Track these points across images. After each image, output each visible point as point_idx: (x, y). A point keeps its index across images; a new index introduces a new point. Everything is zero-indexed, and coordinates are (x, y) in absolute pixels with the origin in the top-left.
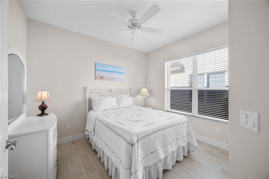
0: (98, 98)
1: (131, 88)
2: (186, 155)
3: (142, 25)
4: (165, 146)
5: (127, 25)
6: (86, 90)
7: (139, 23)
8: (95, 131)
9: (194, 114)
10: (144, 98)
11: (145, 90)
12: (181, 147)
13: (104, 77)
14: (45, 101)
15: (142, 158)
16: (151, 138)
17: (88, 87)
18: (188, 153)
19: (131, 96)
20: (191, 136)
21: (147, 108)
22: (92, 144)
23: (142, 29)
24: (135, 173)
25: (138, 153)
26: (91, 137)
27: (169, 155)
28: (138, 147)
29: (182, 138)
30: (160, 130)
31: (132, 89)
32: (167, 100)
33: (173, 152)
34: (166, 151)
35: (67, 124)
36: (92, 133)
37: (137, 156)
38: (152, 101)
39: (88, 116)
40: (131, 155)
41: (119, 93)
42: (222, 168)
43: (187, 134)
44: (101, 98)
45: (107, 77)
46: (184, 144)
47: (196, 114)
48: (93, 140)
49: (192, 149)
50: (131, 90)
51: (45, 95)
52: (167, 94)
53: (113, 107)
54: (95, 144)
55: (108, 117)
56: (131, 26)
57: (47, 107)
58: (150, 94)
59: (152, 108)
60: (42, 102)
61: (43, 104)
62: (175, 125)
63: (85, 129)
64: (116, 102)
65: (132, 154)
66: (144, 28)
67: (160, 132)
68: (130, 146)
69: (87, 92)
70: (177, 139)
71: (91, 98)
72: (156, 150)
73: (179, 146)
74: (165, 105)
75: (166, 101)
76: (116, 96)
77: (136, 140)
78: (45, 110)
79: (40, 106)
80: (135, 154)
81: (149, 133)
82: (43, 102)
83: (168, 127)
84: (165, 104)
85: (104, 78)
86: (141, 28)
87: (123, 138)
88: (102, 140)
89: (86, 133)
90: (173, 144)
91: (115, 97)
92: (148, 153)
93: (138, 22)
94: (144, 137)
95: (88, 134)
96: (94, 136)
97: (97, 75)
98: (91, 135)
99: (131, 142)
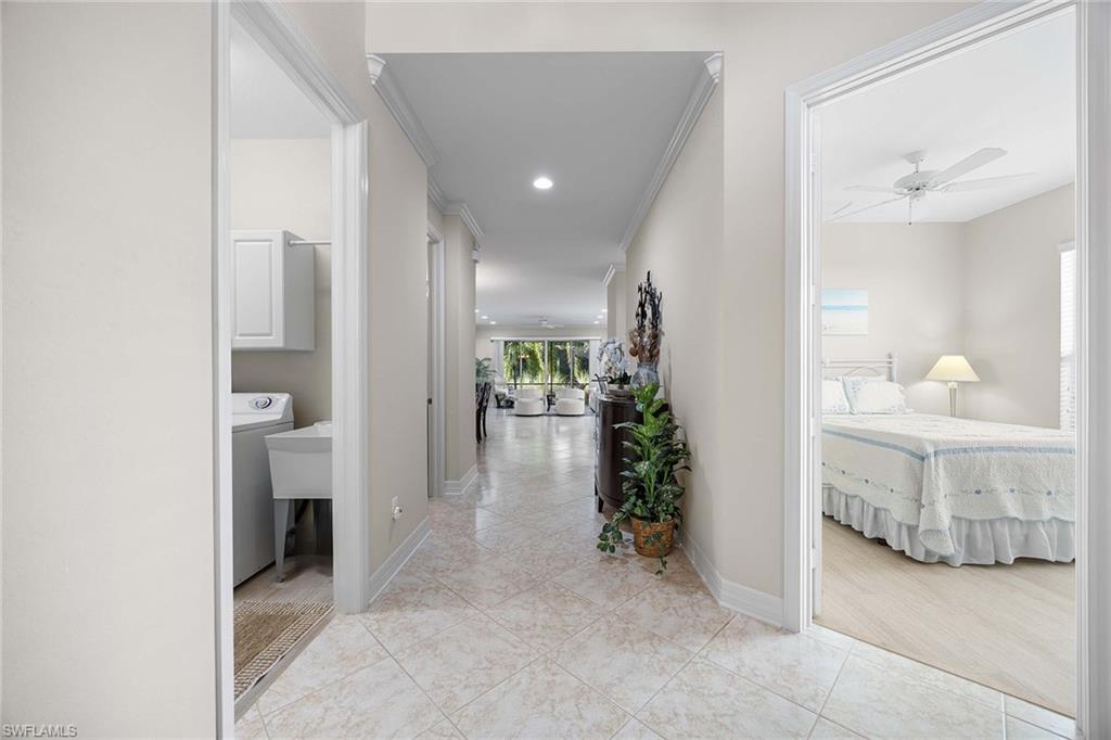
1: (890, 357)
10: (953, 392)
11: (954, 362)
16: (975, 458)
24: (932, 503)
28: (936, 464)
31: (895, 360)
34: (1030, 512)
41: (850, 370)
50: (890, 363)
58: (980, 377)
64: (843, 394)
68: (917, 460)
72: (993, 490)
76: (840, 378)
77: (932, 452)
91: (837, 380)
92: (965, 488)
94: (953, 451)
99: (918, 453)
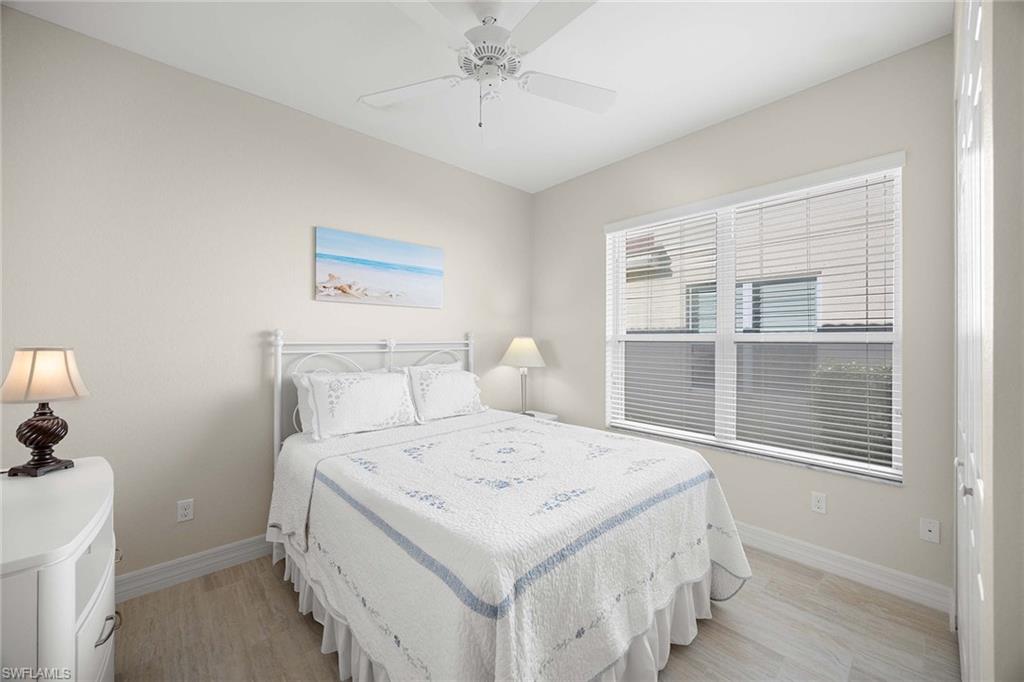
0: (324, 379)
1: (467, 337)
2: (707, 614)
3: (523, 59)
4: (630, 593)
5: (458, 53)
6: (270, 344)
7: (514, 47)
8: (311, 530)
9: (721, 437)
10: (523, 377)
11: (524, 345)
12: (688, 584)
13: (354, 288)
14: (52, 400)
15: (538, 666)
16: (576, 564)
17: (281, 333)
18: (712, 606)
19: (467, 368)
20: (725, 535)
21: (533, 415)
22: (295, 590)
23: (523, 80)
25: (522, 650)
26: (296, 558)
27: (647, 631)
28: (519, 618)
29: (691, 545)
30: (612, 523)
31: (472, 341)
32: (614, 383)
33: (659, 613)
34: (634, 616)
35: (179, 502)
36: (297, 537)
37: (518, 669)
38: (555, 388)
39: (280, 460)
40: (485, 662)
41: (421, 355)
42: (855, 665)
43: (710, 526)
44: (342, 380)
45: (365, 290)
46: (698, 572)
47: (731, 439)
48: (303, 572)
49: (726, 587)
50: (467, 345)
51: (50, 370)
52: (614, 358)
53: (392, 418)
54: (311, 588)
55: (370, 466)
56: (476, 61)
57: (65, 426)
58: (546, 362)
59: (555, 416)
60: (37, 406)
61: (44, 414)
62: (666, 495)
63: (267, 521)
64: (408, 394)
65: (494, 654)
66: (531, 75)
67: (610, 535)
68: (483, 620)
69: (276, 356)
70: (673, 557)
71: (295, 381)
72: (599, 619)
73: (683, 582)
74: (607, 404)
75: (609, 389)
76: (406, 369)
77: (512, 587)
78: (56, 442)
79: (29, 425)
80: (507, 661)
81: (564, 546)
82: (44, 406)
83: (641, 508)
84: (608, 399)
85: (352, 292)
86: (517, 75)
87: (444, 573)
88: (345, 576)
89: (271, 536)
90: (660, 577)
91: (402, 372)
92: (562, 637)
93: (506, 45)
94: (543, 568)
95: (282, 541)
96: (306, 555)
97: (322, 278)
98: (292, 545)
99: (485, 599)
